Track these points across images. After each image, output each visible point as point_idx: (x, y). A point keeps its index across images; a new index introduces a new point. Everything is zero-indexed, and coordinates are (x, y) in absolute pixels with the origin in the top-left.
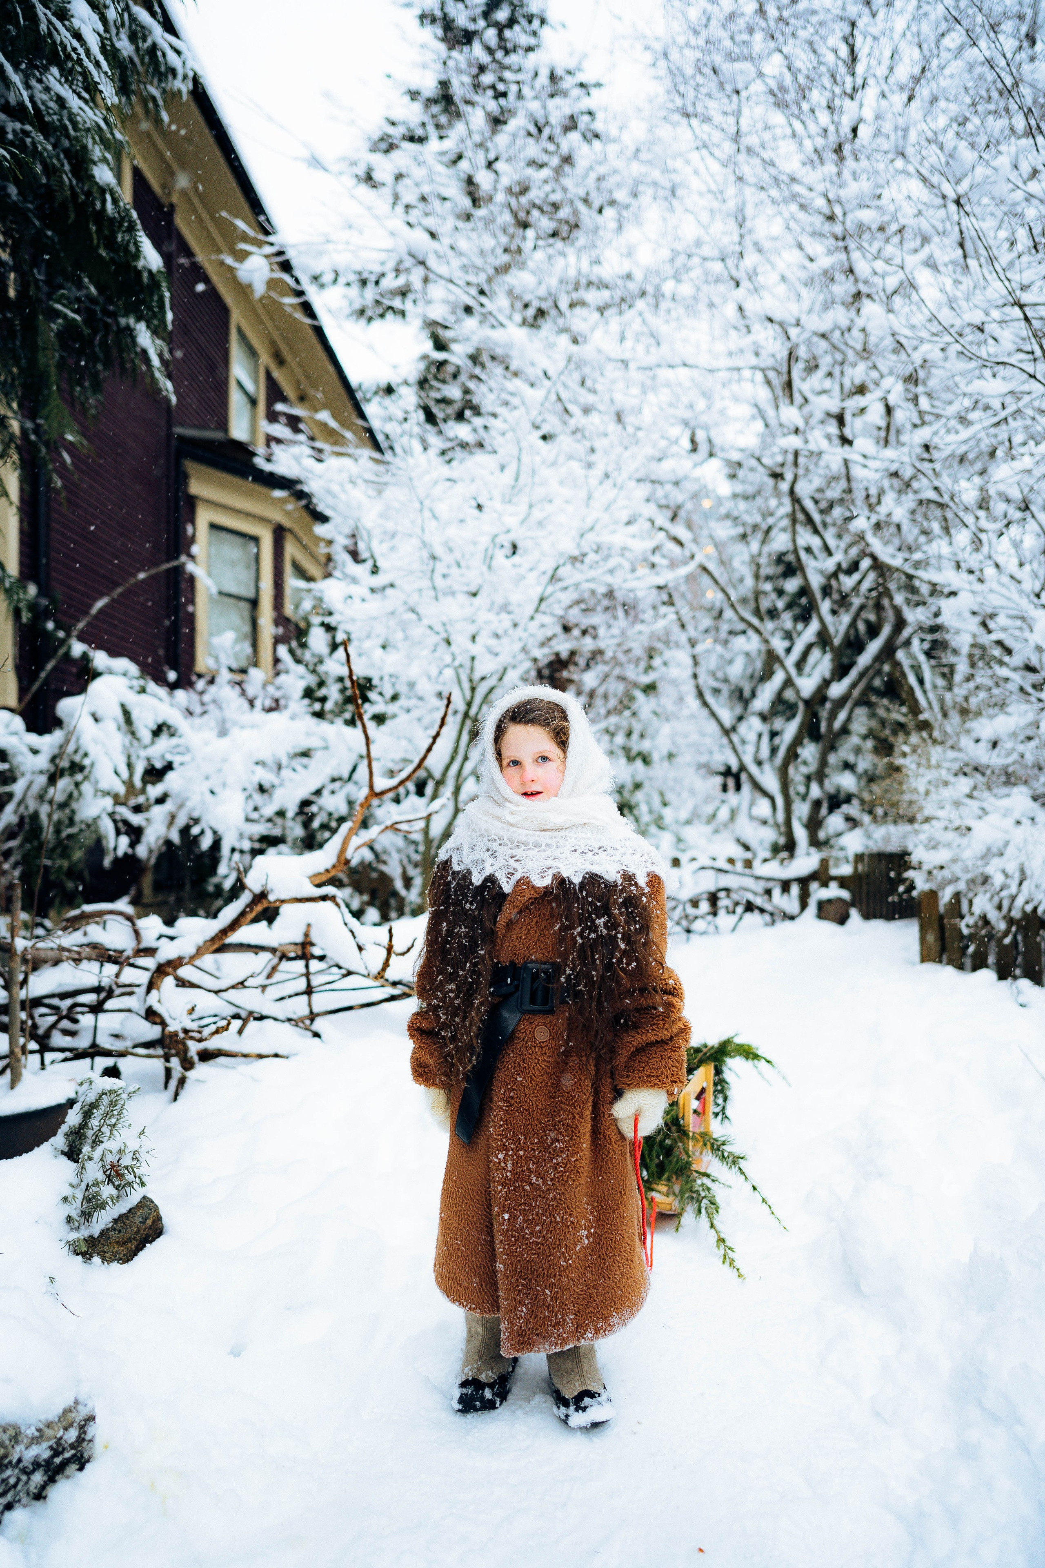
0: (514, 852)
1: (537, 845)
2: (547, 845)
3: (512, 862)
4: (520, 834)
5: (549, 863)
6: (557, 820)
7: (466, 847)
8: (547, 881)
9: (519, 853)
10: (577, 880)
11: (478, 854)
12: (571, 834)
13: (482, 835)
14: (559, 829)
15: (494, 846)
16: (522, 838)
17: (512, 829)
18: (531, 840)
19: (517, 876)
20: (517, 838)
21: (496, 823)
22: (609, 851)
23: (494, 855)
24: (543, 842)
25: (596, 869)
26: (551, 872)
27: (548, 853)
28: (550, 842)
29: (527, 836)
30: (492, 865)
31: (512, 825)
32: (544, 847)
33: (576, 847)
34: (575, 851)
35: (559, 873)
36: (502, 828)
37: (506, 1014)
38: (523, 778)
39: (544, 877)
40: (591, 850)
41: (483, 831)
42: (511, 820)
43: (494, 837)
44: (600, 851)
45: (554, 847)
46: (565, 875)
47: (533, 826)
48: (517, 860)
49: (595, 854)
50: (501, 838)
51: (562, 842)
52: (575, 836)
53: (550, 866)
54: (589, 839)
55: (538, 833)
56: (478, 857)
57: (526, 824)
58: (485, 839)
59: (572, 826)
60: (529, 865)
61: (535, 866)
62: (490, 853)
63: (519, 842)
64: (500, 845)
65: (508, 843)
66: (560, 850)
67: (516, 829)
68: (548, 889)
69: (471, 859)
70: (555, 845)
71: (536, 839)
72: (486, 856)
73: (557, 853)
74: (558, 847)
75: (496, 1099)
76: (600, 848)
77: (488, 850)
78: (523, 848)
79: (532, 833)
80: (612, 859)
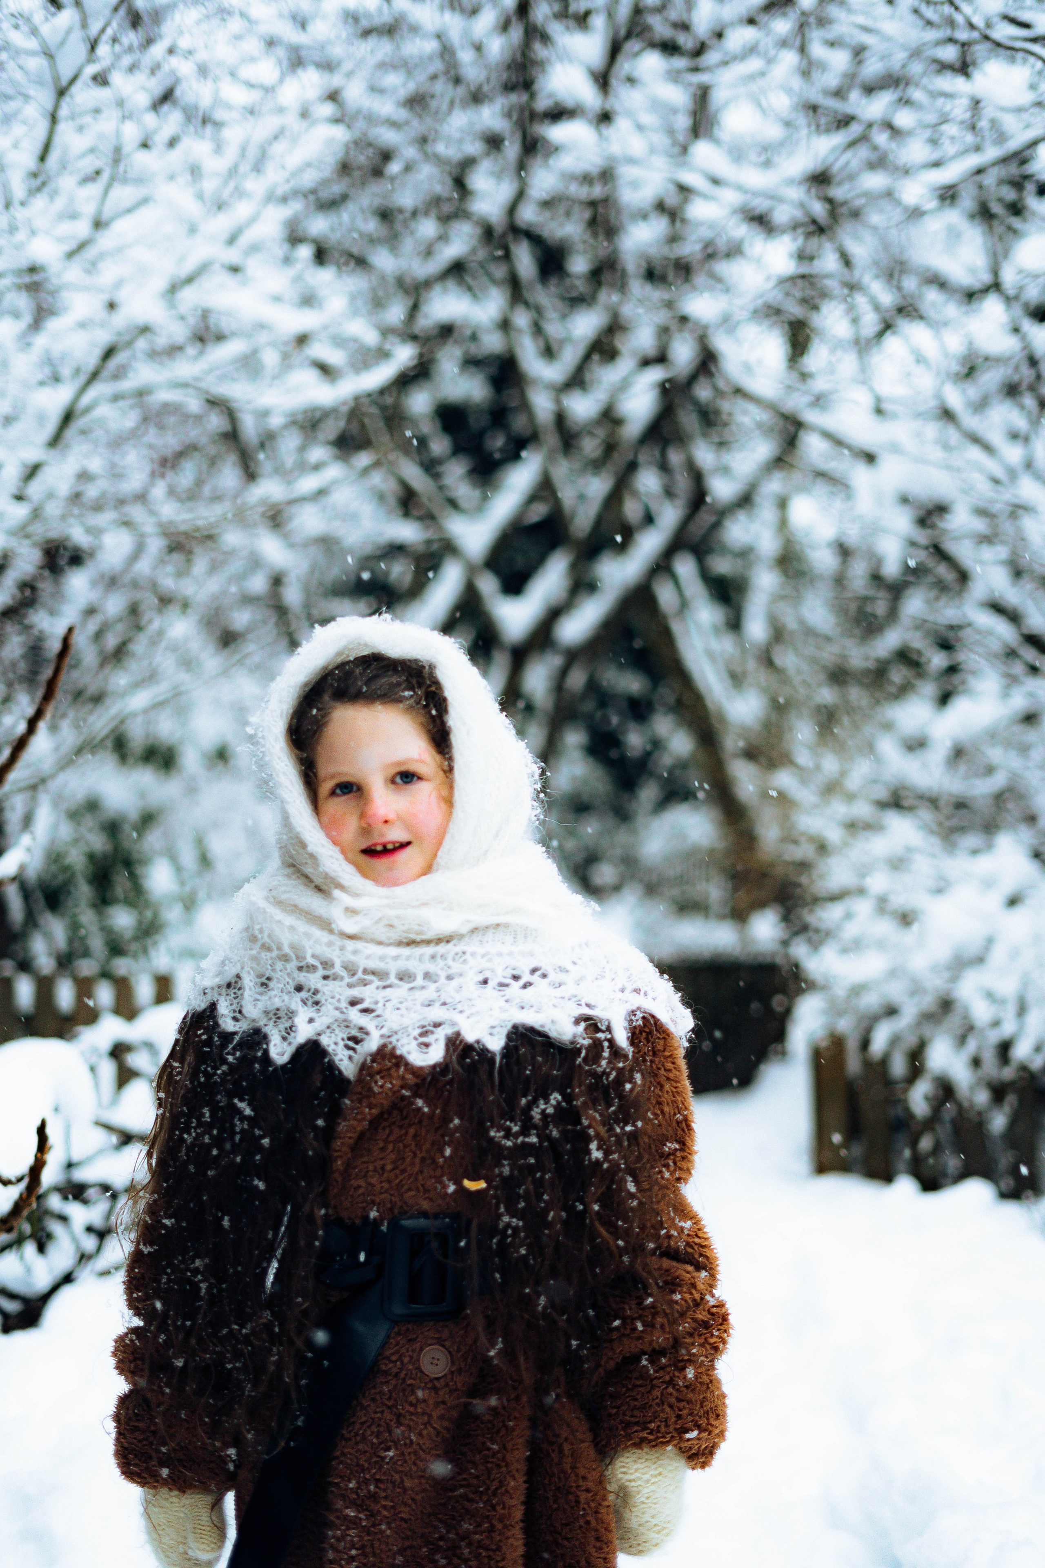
0: (356, 992)
1: (404, 976)
2: (427, 976)
3: (355, 1016)
4: (368, 955)
5: (436, 1013)
6: (444, 922)
7: (249, 982)
8: (435, 1054)
9: (369, 994)
10: (496, 1044)
11: (277, 998)
12: (472, 946)
13: (285, 958)
14: (447, 939)
15: (313, 980)
16: (372, 964)
17: (350, 945)
18: (393, 968)
19: (372, 1044)
20: (363, 963)
21: (318, 933)
22: (553, 976)
23: (313, 1000)
24: (418, 968)
25: (530, 1019)
26: (441, 1034)
27: (431, 992)
28: (432, 968)
29: (382, 958)
30: (311, 1021)
31: (352, 937)
32: (419, 981)
33: (487, 974)
34: (485, 982)
35: (458, 1034)
36: (330, 944)
37: (360, 1327)
38: (362, 815)
39: (427, 1045)
40: (516, 978)
41: (287, 949)
42: (349, 926)
43: (311, 961)
44: (535, 978)
45: (443, 980)
46: (470, 1037)
47: (395, 936)
48: (366, 1011)
49: (525, 986)
50: (327, 964)
51: (456, 967)
52: (481, 950)
53: (437, 1019)
54: (510, 954)
55: (406, 951)
56: (277, 1002)
57: (381, 933)
58: (292, 965)
59: (474, 931)
60: (393, 1020)
61: (406, 1021)
62: (304, 994)
63: (365, 971)
64: (325, 978)
65: (344, 973)
66: (454, 983)
67: (359, 945)
68: (440, 1070)
69: (260, 1005)
70: (443, 975)
71: (402, 964)
72: (295, 1002)
73: (449, 990)
74: (449, 978)
75: (339, 1504)
76: (534, 971)
77: (299, 988)
78: (377, 983)
79: (393, 951)
80: (559, 992)
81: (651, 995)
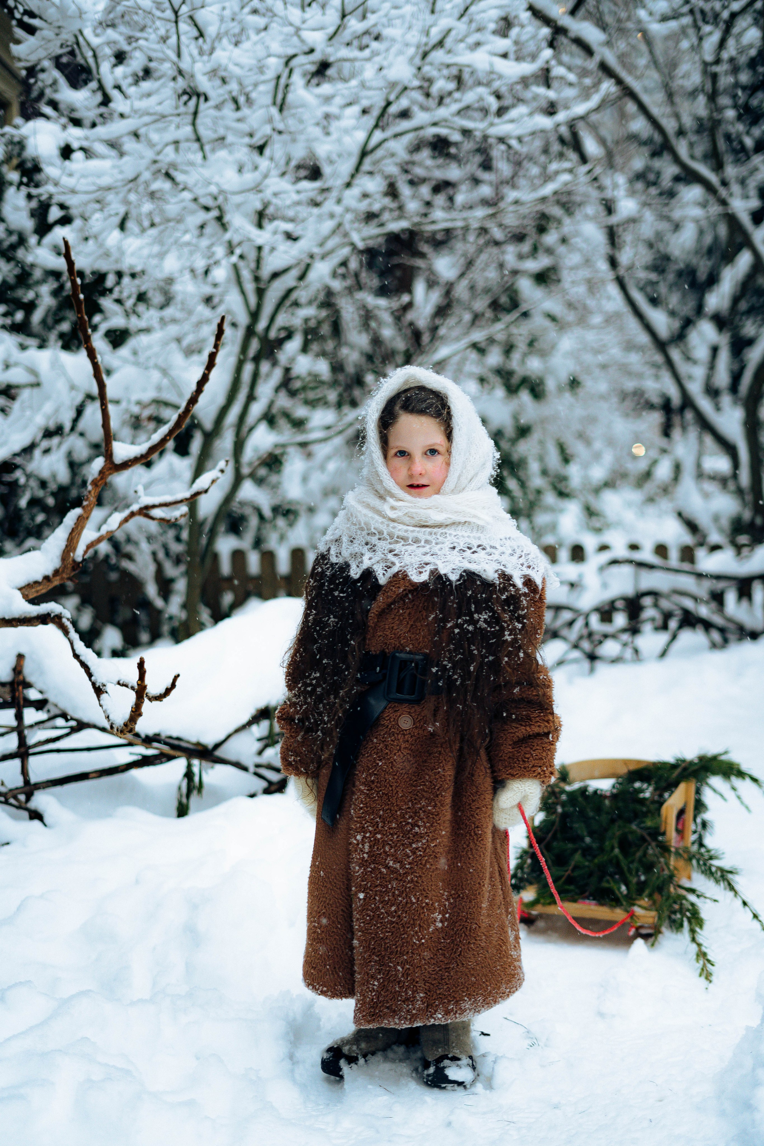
0: (392, 546)
1: (416, 541)
2: (427, 542)
3: (390, 556)
4: (400, 530)
5: (428, 558)
6: (437, 517)
7: (345, 539)
8: (424, 577)
9: (398, 547)
10: (454, 577)
11: (356, 548)
12: (451, 531)
13: (362, 529)
14: (440, 526)
15: (374, 540)
16: (402, 534)
17: (392, 524)
18: (411, 536)
19: (395, 569)
20: (397, 533)
21: (377, 517)
22: (489, 550)
23: (373, 549)
24: (423, 538)
25: (473, 567)
26: (428, 568)
27: (427, 549)
28: (429, 538)
29: (406, 531)
30: (370, 559)
31: (393, 521)
32: (422, 543)
33: (455, 545)
34: (454, 548)
35: (437, 569)
36: (382, 523)
37: (372, 701)
38: (409, 469)
39: (421, 573)
40: (469, 548)
41: (363, 525)
42: (392, 514)
43: (374, 531)
44: (479, 549)
45: (433, 544)
46: (442, 572)
47: (413, 522)
48: (395, 555)
49: (474, 552)
50: (381, 533)
51: (441, 539)
52: (455, 533)
53: (428, 561)
54: (469, 537)
55: (417, 529)
56: (357, 550)
57: (407, 520)
58: (365, 533)
59: (454, 523)
60: (407, 559)
61: (413, 561)
62: (369, 546)
63: (398, 537)
64: (379, 539)
65: (388, 537)
66: (439, 546)
67: (396, 524)
68: (424, 585)
69: (349, 551)
70: (434, 541)
71: (415, 534)
72: (365, 549)
73: (436, 549)
74: (437, 544)
75: (357, 783)
76: (479, 546)
77: (367, 544)
78: (403, 543)
79: (411, 528)
80: (490, 557)
81: (536, 569)
